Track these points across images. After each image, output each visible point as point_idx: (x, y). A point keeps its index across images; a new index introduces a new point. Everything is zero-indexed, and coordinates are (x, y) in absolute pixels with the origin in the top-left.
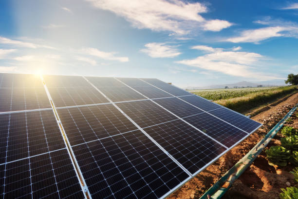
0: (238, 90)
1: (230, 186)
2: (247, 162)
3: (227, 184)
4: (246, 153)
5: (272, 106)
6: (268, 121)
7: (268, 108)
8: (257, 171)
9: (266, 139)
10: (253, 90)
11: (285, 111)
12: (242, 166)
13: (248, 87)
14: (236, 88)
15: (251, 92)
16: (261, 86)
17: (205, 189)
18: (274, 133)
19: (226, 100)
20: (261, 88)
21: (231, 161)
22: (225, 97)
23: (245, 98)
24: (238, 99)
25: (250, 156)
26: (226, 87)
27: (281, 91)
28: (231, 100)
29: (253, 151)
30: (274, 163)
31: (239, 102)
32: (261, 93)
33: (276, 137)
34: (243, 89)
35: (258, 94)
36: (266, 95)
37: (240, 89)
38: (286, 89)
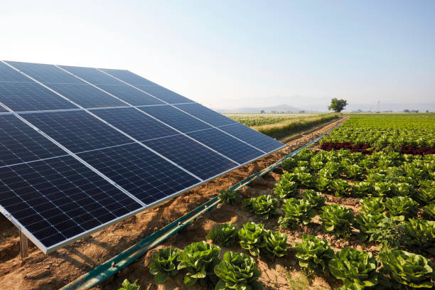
0: (276, 116)
1: (255, 180)
2: (268, 171)
3: (253, 179)
4: (268, 166)
5: (305, 134)
6: (293, 146)
7: (301, 136)
8: (274, 174)
9: (286, 158)
10: (293, 116)
11: (312, 139)
12: (264, 172)
13: (288, 112)
14: (275, 112)
15: (288, 119)
16: (303, 112)
17: (238, 182)
18: (294, 154)
19: (260, 127)
20: (302, 115)
21: (257, 170)
22: (260, 124)
23: (280, 125)
24: (272, 126)
25: (271, 167)
26: (262, 112)
27: (319, 118)
28: (265, 127)
29: (274, 165)
30: (285, 170)
31: (272, 129)
32: (298, 121)
33: (294, 157)
34: (281, 115)
35: (293, 121)
36: (302, 122)
37: (279, 115)
38: (326, 117)
